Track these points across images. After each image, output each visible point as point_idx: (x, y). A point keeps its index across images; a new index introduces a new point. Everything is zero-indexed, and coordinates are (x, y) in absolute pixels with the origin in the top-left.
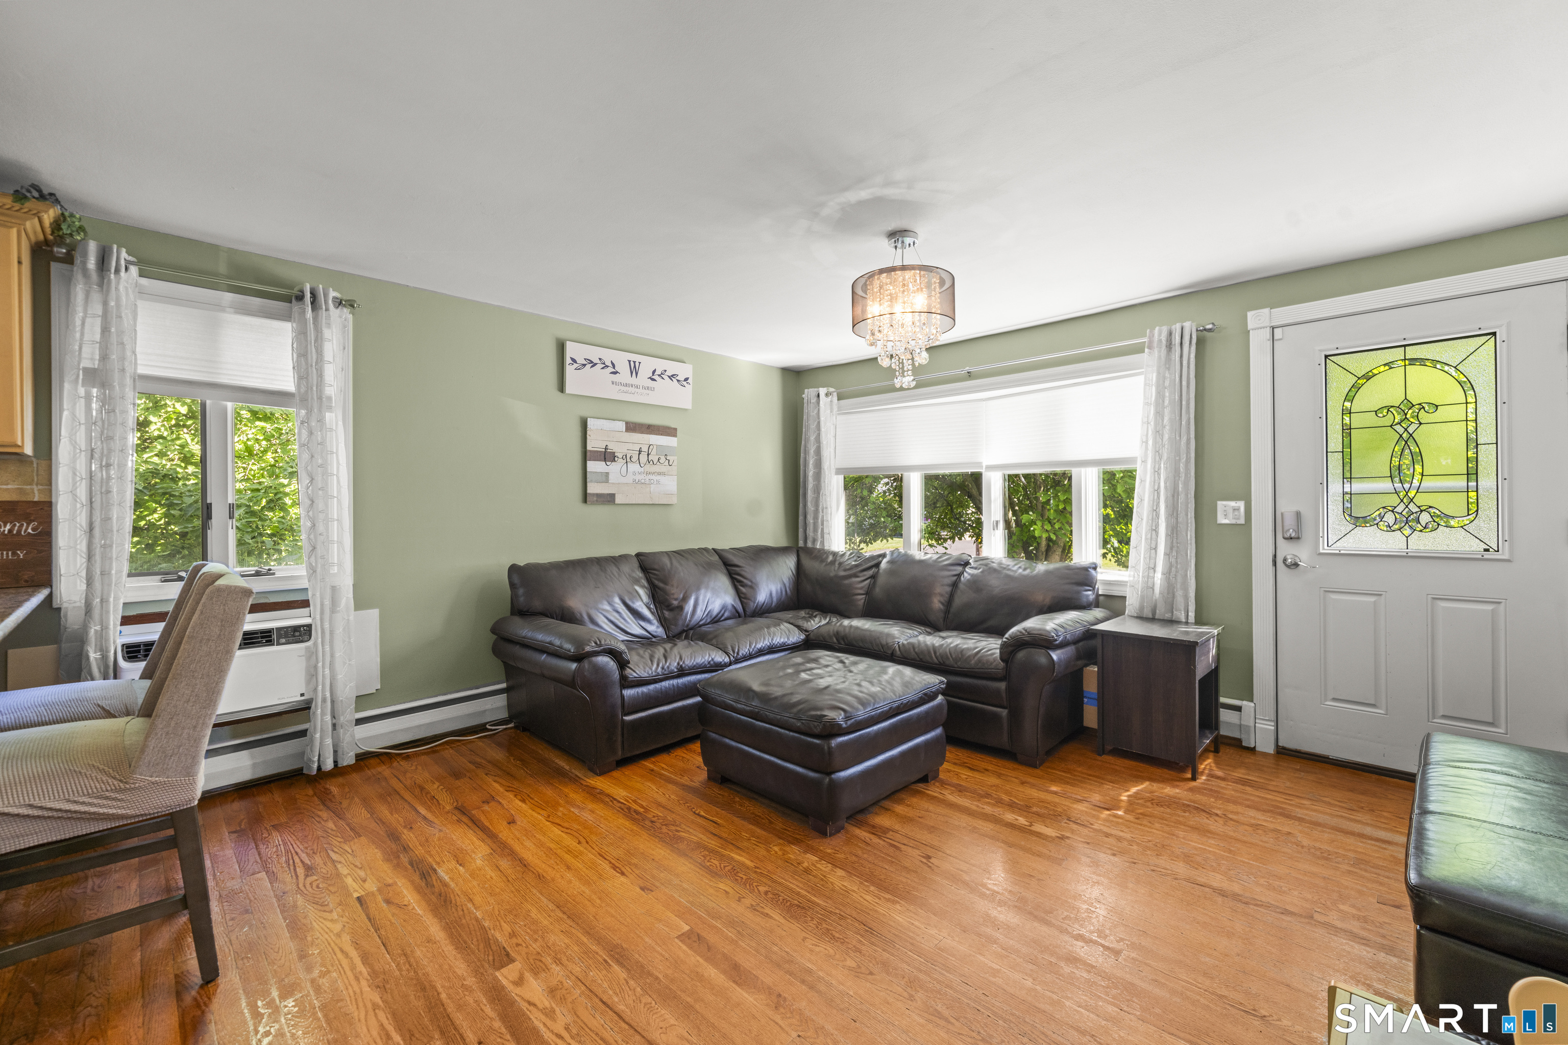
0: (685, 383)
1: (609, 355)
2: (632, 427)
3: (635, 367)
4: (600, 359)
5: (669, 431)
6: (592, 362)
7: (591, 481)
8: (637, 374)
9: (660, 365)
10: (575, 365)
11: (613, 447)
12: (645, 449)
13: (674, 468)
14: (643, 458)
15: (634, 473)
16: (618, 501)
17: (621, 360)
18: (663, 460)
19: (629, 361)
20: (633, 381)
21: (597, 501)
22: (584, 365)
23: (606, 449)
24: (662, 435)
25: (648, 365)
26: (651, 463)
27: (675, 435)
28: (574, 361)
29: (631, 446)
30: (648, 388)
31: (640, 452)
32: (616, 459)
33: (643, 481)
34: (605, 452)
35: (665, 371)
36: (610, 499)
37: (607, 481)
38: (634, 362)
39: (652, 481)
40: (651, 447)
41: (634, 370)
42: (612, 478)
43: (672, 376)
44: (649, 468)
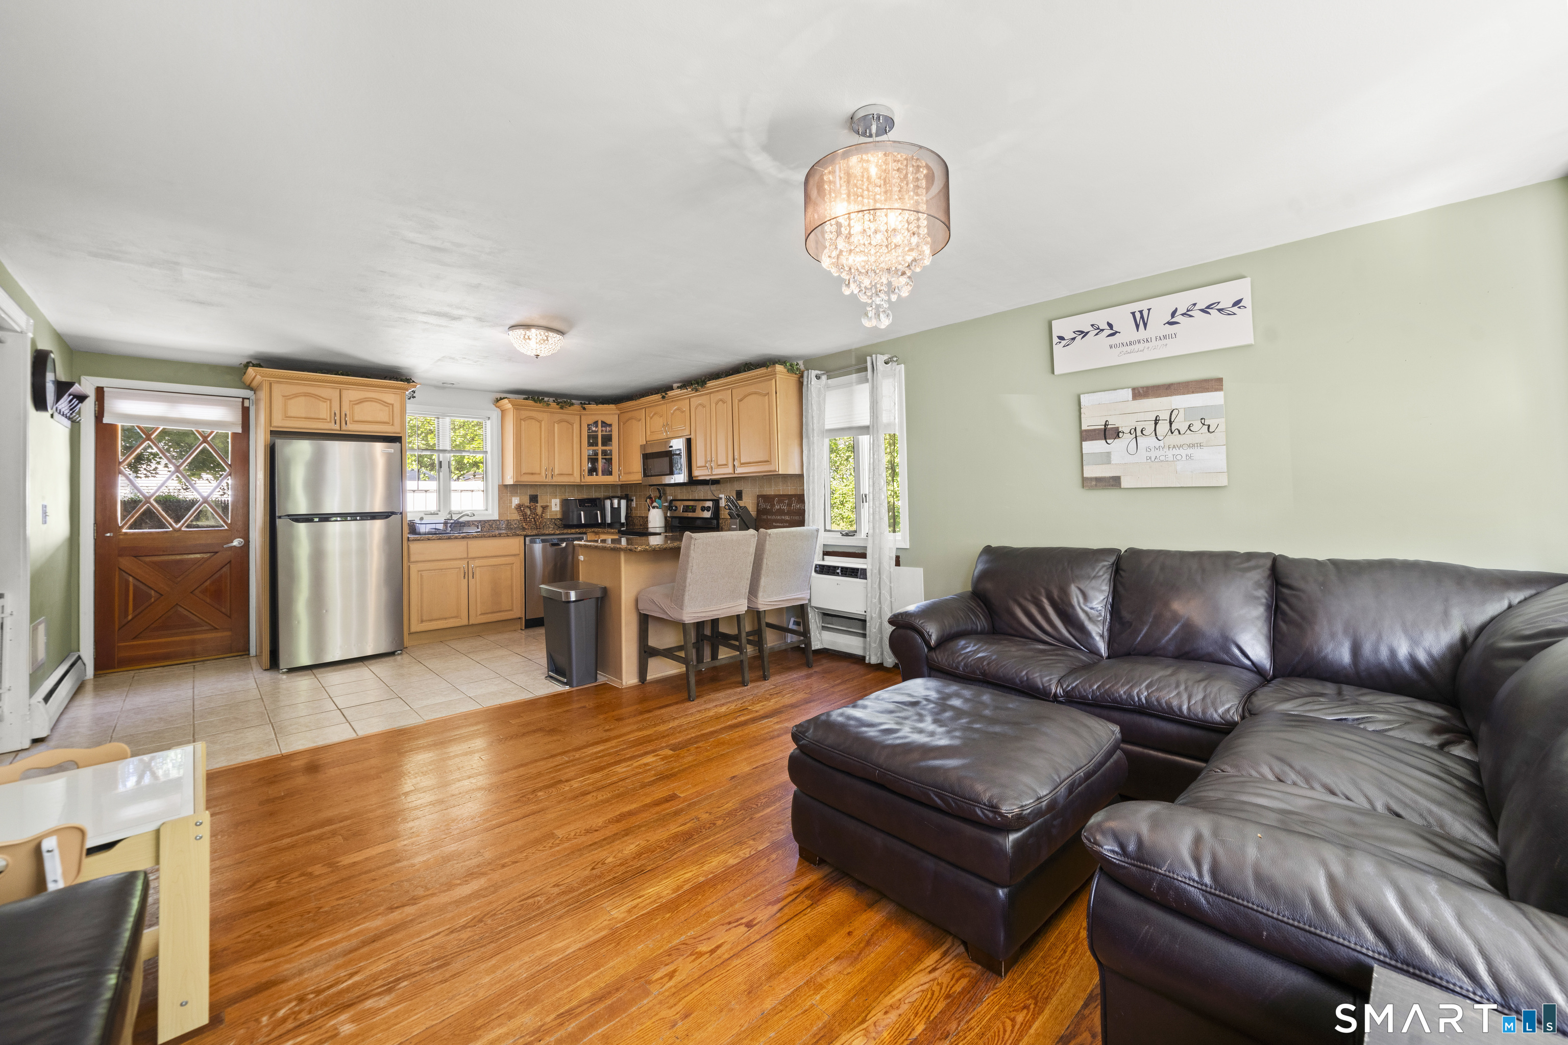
0: (1235, 309)
1: (1100, 318)
2: (1140, 393)
3: (1142, 317)
4: (1092, 325)
5: (1213, 384)
6: (1082, 332)
7: (1088, 464)
8: (1145, 325)
9: (1182, 301)
10: (1063, 342)
11: (1114, 422)
12: (1165, 416)
13: (1220, 435)
14: (1163, 427)
15: (1148, 449)
16: (1124, 485)
17: (1121, 317)
18: (1197, 425)
19: (1133, 314)
20: (1142, 334)
21: (1096, 485)
22: (1074, 339)
23: (1105, 425)
24: (1193, 392)
25: (1160, 309)
26: (1177, 432)
27: (1220, 389)
28: (1061, 338)
29: (1141, 417)
30: (1165, 337)
31: (1156, 422)
32: (1121, 435)
33: (1162, 458)
34: (1105, 430)
35: (1195, 304)
36: (1114, 482)
37: (1109, 462)
38: (1141, 312)
39: (1179, 457)
40: (1175, 412)
41: (1141, 320)
42: (1115, 459)
43: (1208, 307)
44: (1175, 439)
